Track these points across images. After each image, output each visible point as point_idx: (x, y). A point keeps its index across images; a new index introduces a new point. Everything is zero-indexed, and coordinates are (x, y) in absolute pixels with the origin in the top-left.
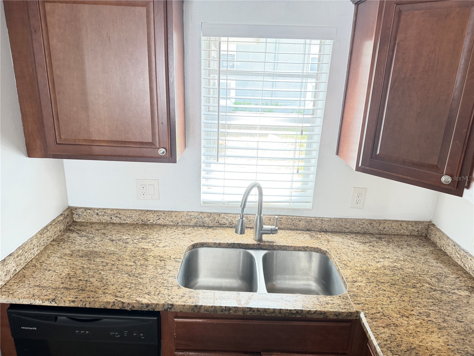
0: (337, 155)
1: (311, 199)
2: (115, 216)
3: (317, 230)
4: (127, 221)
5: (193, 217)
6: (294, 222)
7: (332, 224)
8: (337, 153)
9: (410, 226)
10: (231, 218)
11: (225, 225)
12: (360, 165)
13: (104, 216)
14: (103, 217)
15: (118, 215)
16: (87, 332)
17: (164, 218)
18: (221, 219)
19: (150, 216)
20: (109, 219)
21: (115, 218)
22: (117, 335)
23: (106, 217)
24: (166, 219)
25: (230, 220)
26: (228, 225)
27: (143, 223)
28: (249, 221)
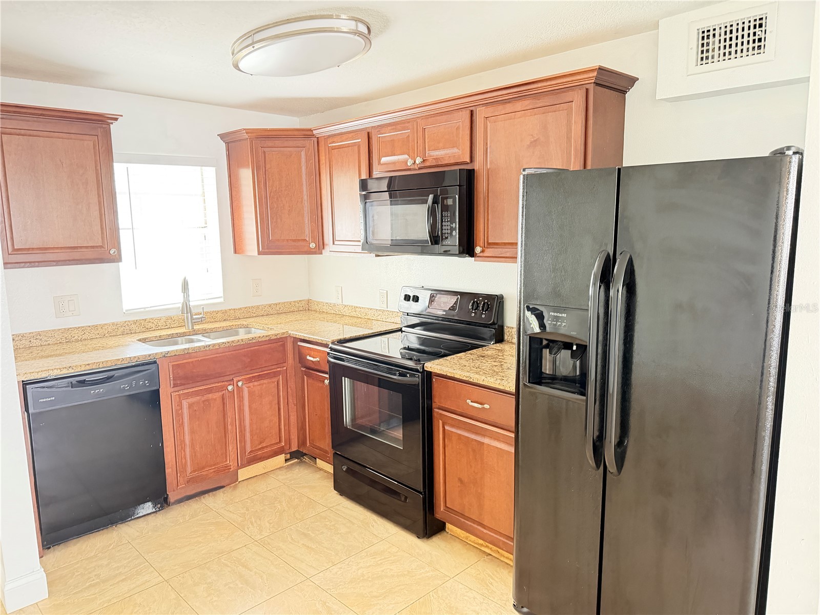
0: (236, 253)
1: (222, 295)
2: (35, 338)
3: (232, 319)
4: (49, 342)
5: (119, 325)
6: (212, 315)
7: (242, 311)
8: (235, 252)
9: (296, 303)
10: (157, 320)
11: (152, 329)
12: (261, 249)
13: (21, 340)
14: (21, 342)
15: (38, 337)
16: (101, 390)
17: (89, 331)
18: (147, 324)
19: (74, 332)
20: (27, 343)
21: (35, 341)
22: (127, 387)
23: (24, 341)
24: (92, 333)
25: (156, 323)
26: (154, 328)
27: (67, 341)
28: (174, 321)
